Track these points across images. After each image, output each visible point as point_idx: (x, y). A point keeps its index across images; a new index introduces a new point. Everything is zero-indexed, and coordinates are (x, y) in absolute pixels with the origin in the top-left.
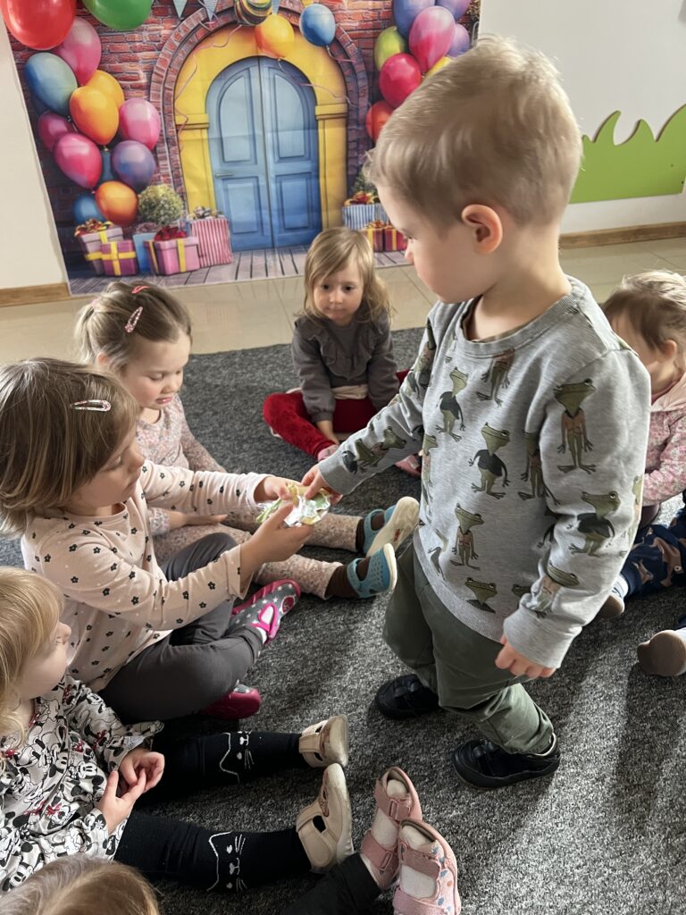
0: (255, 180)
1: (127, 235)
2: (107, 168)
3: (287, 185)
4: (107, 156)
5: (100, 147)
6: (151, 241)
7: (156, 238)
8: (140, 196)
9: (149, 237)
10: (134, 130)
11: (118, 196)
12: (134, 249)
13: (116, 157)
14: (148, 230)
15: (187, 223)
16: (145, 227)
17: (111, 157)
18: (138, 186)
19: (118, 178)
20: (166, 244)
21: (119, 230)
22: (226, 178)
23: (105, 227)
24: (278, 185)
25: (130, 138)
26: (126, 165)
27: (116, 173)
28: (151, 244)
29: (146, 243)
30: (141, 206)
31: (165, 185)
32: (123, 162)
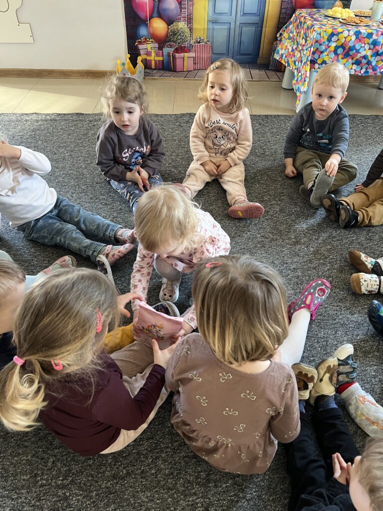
0: (228, 25)
1: (160, 48)
2: (156, 10)
3: (245, 29)
6: (171, 53)
7: (174, 52)
8: (169, 27)
9: (171, 50)
11: (159, 26)
12: (163, 56)
13: (161, 4)
14: (171, 46)
15: (190, 45)
16: (170, 45)
17: (158, 4)
18: (169, 22)
19: (160, 16)
20: (177, 55)
21: (157, 45)
22: (214, 22)
23: (150, 42)
24: (240, 28)
26: (165, 10)
27: (160, 13)
28: (171, 55)
29: (169, 53)
30: (169, 33)
31: (183, 23)
32: (164, 8)
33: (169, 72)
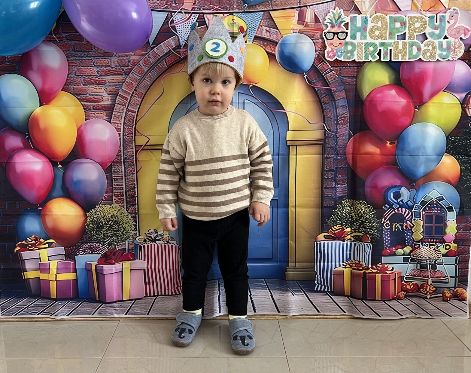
1: (70, 255)
2: (59, 184)
4: (60, 173)
5: (54, 164)
6: (94, 264)
7: (100, 261)
8: (88, 214)
9: (93, 259)
10: (91, 149)
11: (64, 212)
12: (75, 271)
13: (69, 174)
14: (93, 251)
15: (136, 245)
16: (90, 248)
17: (64, 173)
18: (88, 204)
20: (107, 268)
21: (61, 250)
23: (47, 246)
25: (85, 156)
26: (79, 183)
27: (67, 189)
28: (93, 268)
29: (88, 265)
30: (88, 225)
31: (117, 205)
32: (75, 179)
33: (91, 304)
